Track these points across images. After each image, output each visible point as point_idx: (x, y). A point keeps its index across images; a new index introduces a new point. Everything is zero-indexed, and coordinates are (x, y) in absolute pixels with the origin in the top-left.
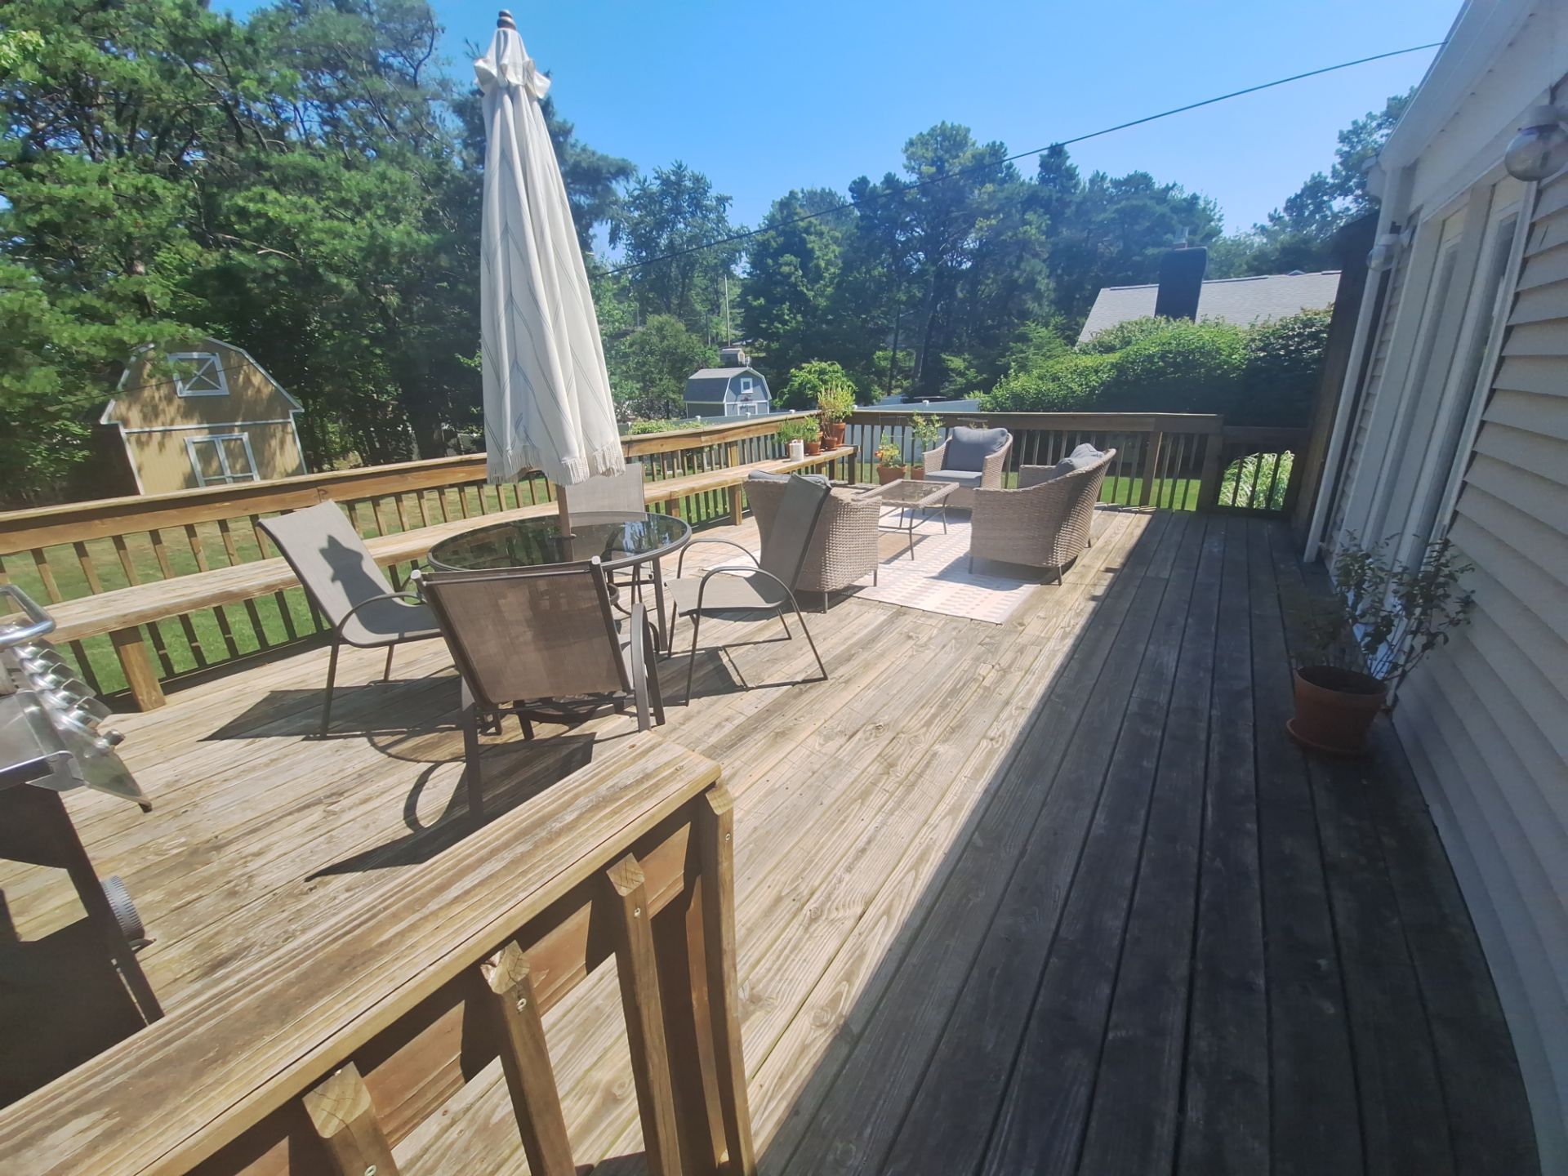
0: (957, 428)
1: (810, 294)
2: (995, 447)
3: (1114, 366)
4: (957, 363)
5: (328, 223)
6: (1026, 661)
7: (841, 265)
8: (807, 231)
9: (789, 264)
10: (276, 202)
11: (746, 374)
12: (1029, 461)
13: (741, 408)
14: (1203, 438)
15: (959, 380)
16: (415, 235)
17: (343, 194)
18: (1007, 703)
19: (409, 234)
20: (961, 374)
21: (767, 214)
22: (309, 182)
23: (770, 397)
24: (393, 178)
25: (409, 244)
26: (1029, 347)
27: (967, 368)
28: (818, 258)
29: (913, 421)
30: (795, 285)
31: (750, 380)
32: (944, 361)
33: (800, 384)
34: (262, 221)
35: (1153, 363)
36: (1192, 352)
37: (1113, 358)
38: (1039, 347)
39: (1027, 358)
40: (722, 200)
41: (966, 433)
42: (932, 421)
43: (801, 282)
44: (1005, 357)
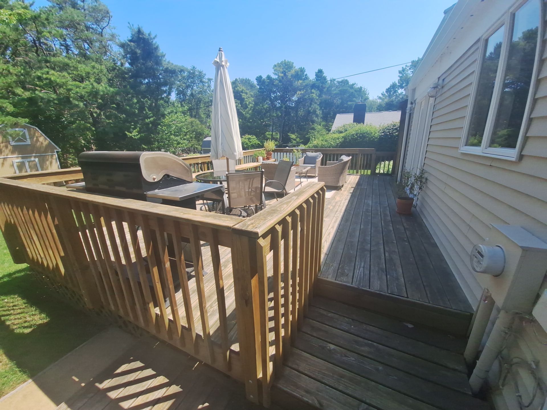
0: (307, 153)
1: (244, 113)
3: (343, 137)
4: (293, 136)
5: (74, 83)
6: (339, 204)
7: (254, 104)
8: (242, 92)
10: (53, 75)
14: (371, 155)
15: (294, 142)
16: (108, 88)
17: (79, 72)
18: (337, 211)
19: (106, 88)
20: (295, 140)
22: (64, 67)
24: (97, 68)
25: (106, 91)
26: (315, 132)
27: (296, 138)
28: (246, 101)
29: (293, 151)
30: (239, 110)
32: (289, 135)
34: (48, 81)
35: (354, 136)
36: (364, 133)
37: (342, 135)
38: (318, 132)
39: (315, 135)
40: (210, 80)
41: (310, 154)
42: (298, 151)
43: (241, 108)
44: (308, 134)
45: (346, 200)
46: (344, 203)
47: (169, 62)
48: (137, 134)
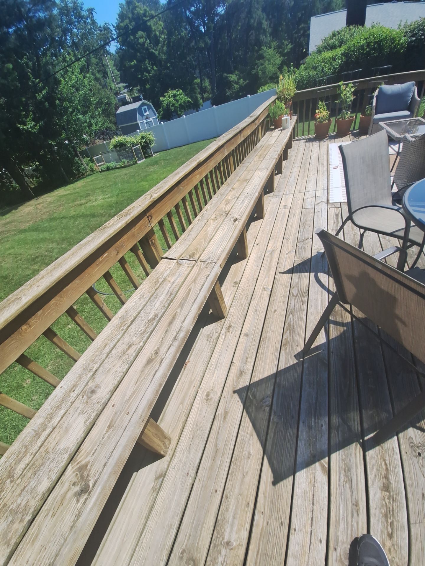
1: (157, 53)
3: (343, 54)
4: (233, 77)
7: (166, 32)
8: (145, 15)
9: (142, 37)
11: (143, 104)
13: (146, 123)
15: (237, 86)
20: (237, 83)
21: (118, 12)
23: (157, 115)
26: (265, 61)
27: (239, 79)
28: (155, 30)
30: (147, 49)
31: (146, 107)
32: (227, 77)
33: (167, 105)
35: (364, 50)
36: (381, 41)
38: (269, 61)
39: (265, 67)
40: (91, 11)
43: (150, 46)
44: (254, 69)
48: (34, 123)
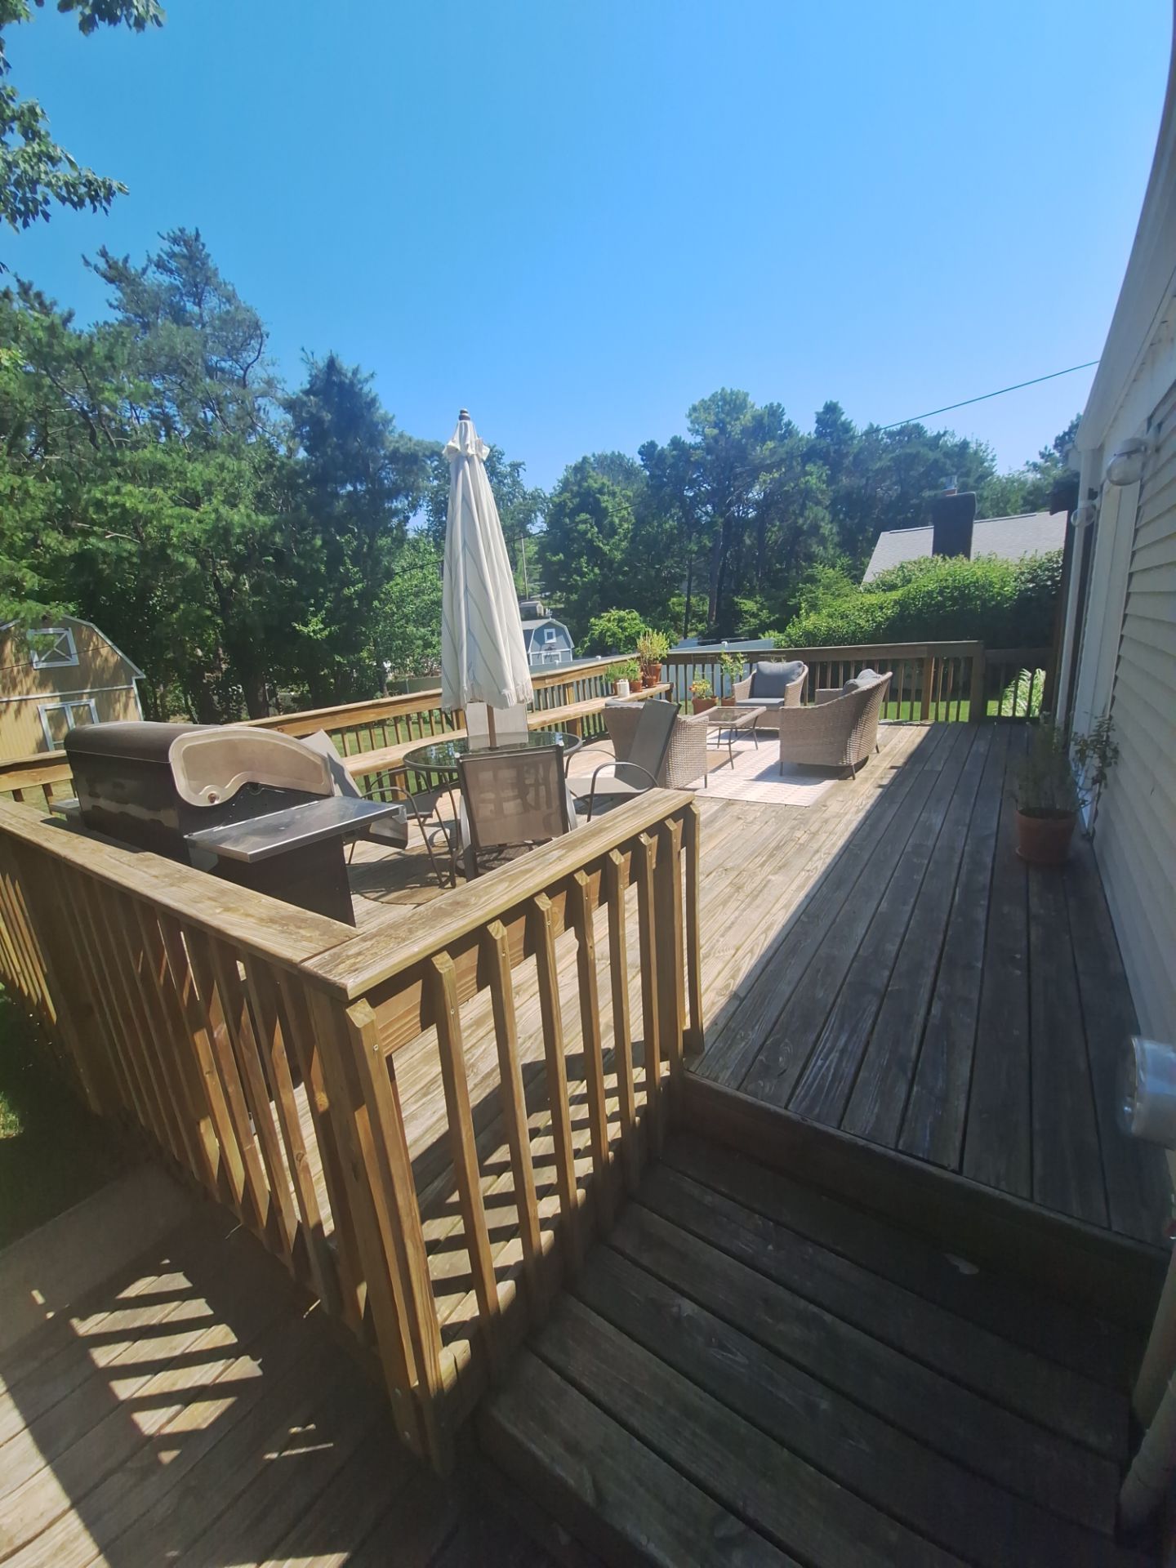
0: (760, 663)
1: (606, 548)
2: (794, 677)
3: (896, 602)
4: (749, 605)
5: (177, 510)
6: (830, 827)
7: (634, 521)
8: (601, 492)
9: (584, 522)
10: (130, 494)
11: (549, 625)
12: (823, 686)
13: (546, 657)
14: (969, 660)
15: (753, 621)
16: (254, 517)
17: (188, 484)
18: (817, 851)
19: (248, 516)
20: (754, 615)
21: (561, 477)
22: (157, 474)
23: (573, 646)
24: (231, 467)
25: (248, 524)
26: (818, 588)
27: (760, 610)
28: (612, 515)
29: (722, 659)
30: (591, 541)
31: (553, 630)
32: (737, 604)
33: (601, 633)
34: (117, 511)
35: (932, 599)
36: (967, 586)
37: (895, 595)
38: (827, 587)
39: (817, 598)
40: (515, 467)
41: (768, 667)
42: (737, 658)
43: (597, 538)
44: (795, 597)
45: (858, 811)
46: (850, 822)
47: (401, 436)
48: (322, 626)
